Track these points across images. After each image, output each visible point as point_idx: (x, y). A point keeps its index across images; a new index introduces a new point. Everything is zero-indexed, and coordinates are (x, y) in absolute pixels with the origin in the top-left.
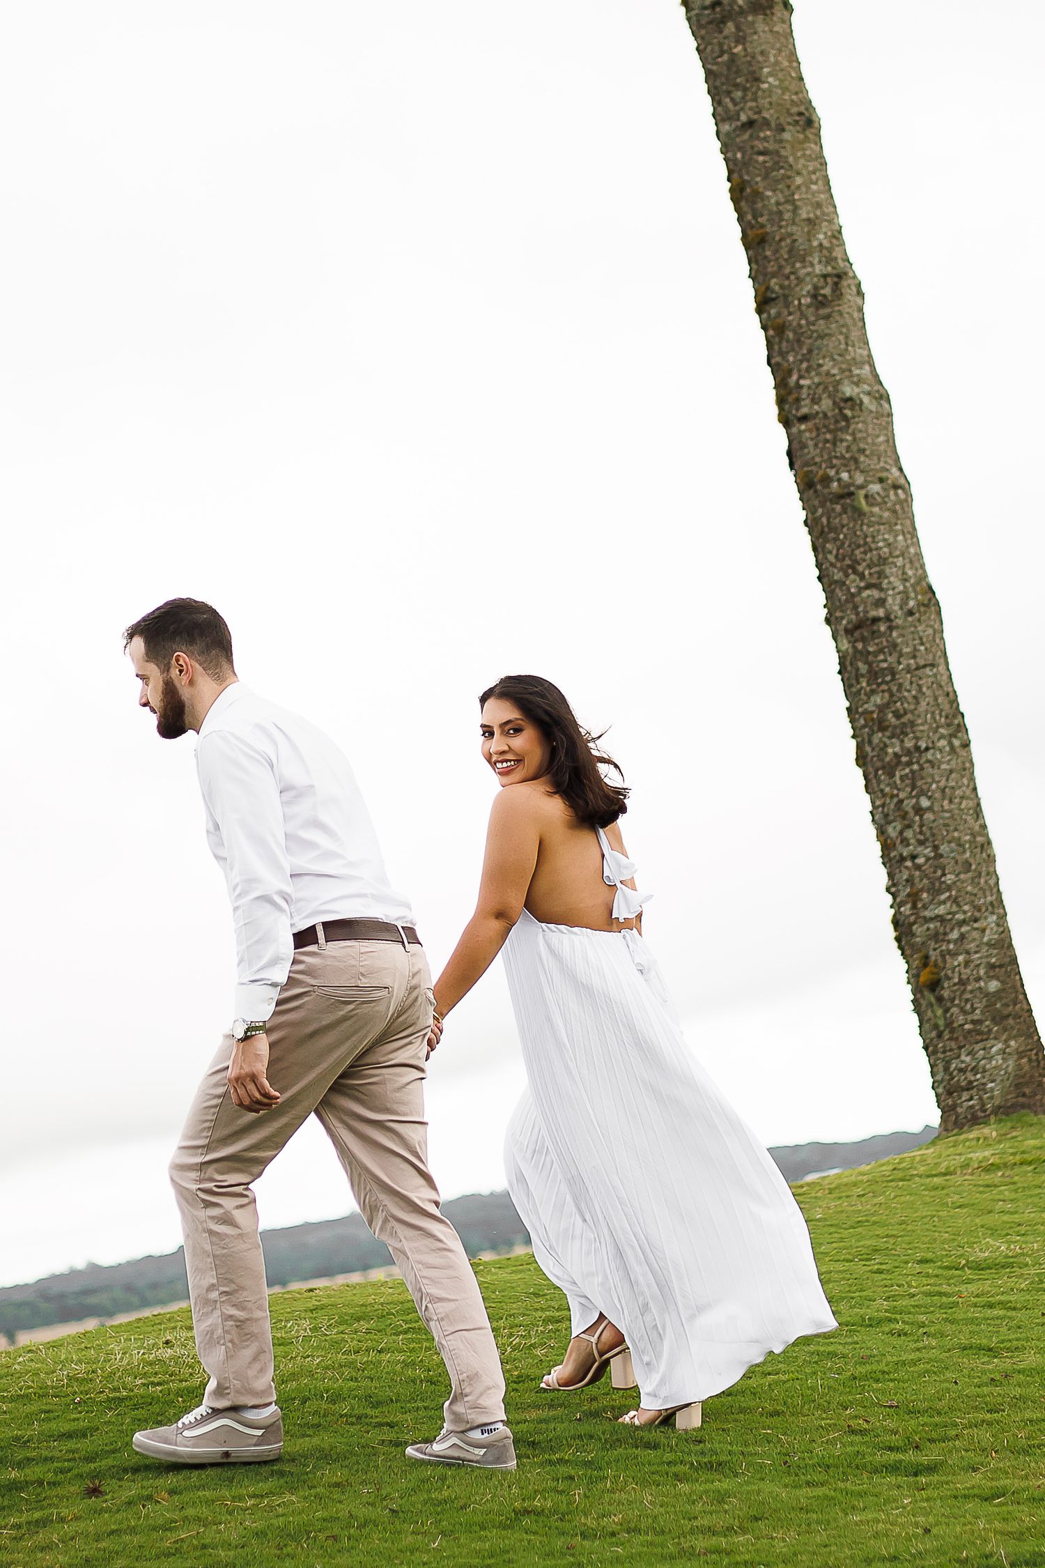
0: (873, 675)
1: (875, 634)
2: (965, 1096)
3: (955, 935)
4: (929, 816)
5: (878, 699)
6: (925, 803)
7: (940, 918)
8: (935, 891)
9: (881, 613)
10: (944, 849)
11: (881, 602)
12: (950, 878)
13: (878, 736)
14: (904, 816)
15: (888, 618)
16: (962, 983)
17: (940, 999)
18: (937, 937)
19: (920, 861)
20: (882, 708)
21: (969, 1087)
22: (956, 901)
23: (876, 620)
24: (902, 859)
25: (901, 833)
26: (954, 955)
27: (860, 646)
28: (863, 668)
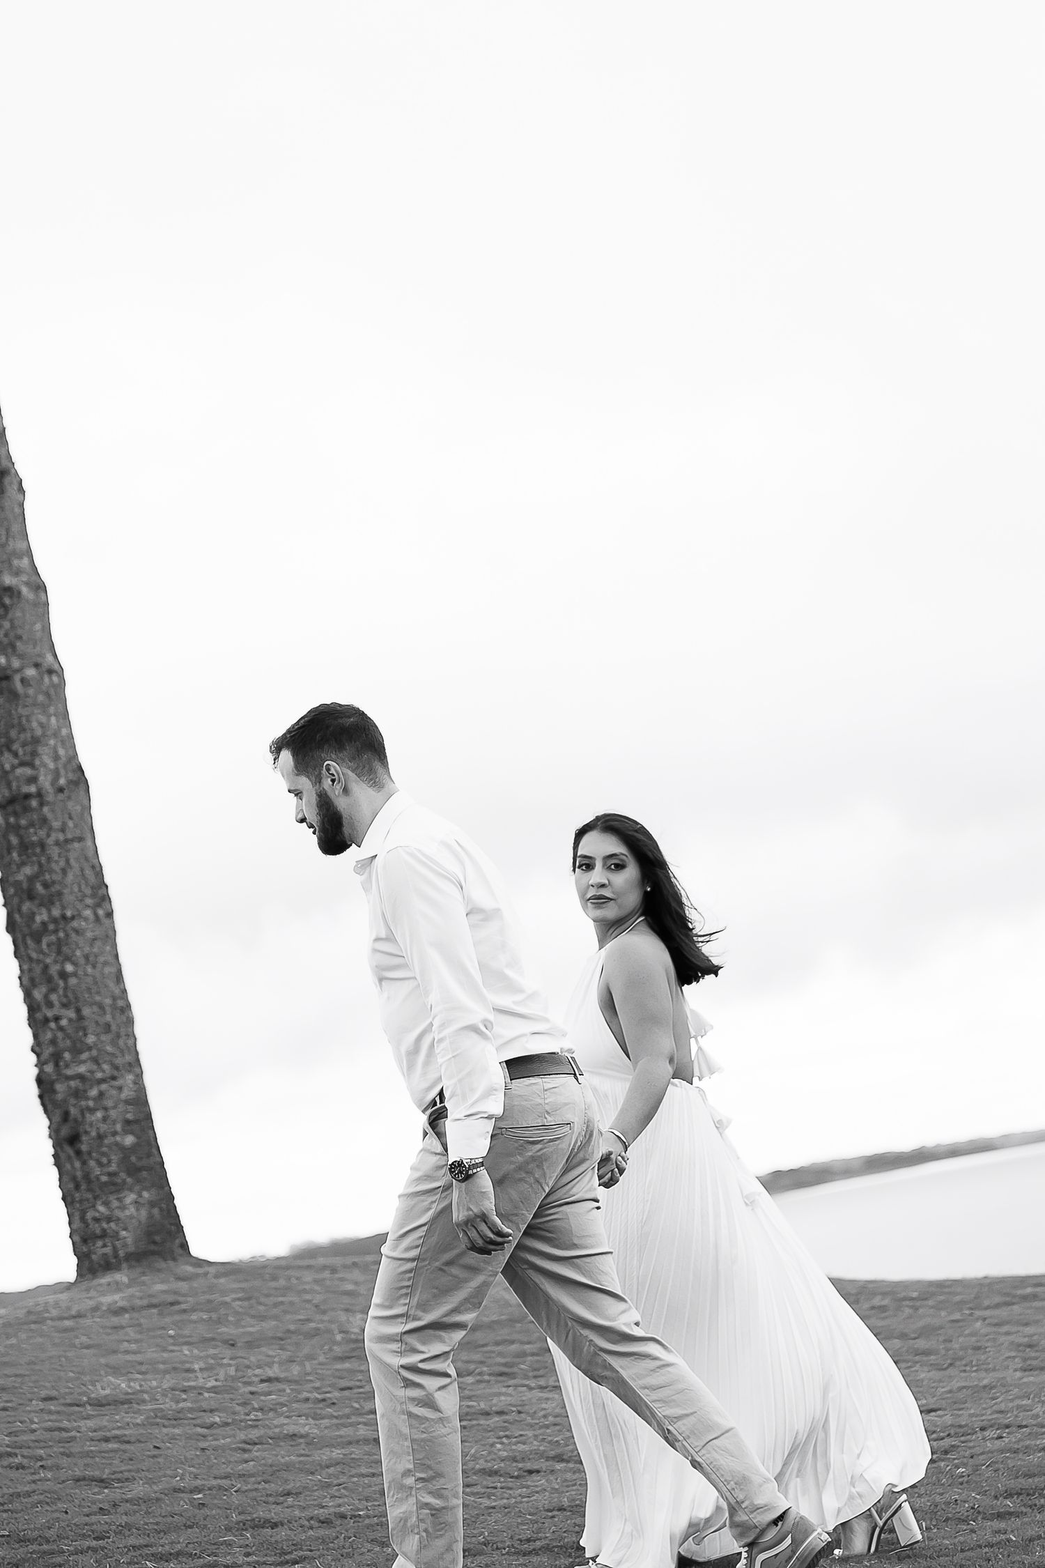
0: (24, 847)
1: (27, 809)
2: (100, 1243)
3: (94, 1092)
4: (73, 981)
5: (28, 870)
6: (69, 968)
7: (81, 1077)
8: (76, 1050)
9: (33, 789)
10: (86, 1011)
11: (33, 780)
12: (91, 1039)
13: (27, 906)
14: (49, 980)
15: (39, 795)
16: (100, 1137)
17: (78, 1153)
18: (78, 1094)
19: (64, 1022)
20: (31, 879)
21: (104, 1235)
22: (96, 1061)
23: (27, 796)
24: (47, 1020)
25: (46, 996)
26: (92, 1111)
27: (12, 820)
28: (14, 840)
